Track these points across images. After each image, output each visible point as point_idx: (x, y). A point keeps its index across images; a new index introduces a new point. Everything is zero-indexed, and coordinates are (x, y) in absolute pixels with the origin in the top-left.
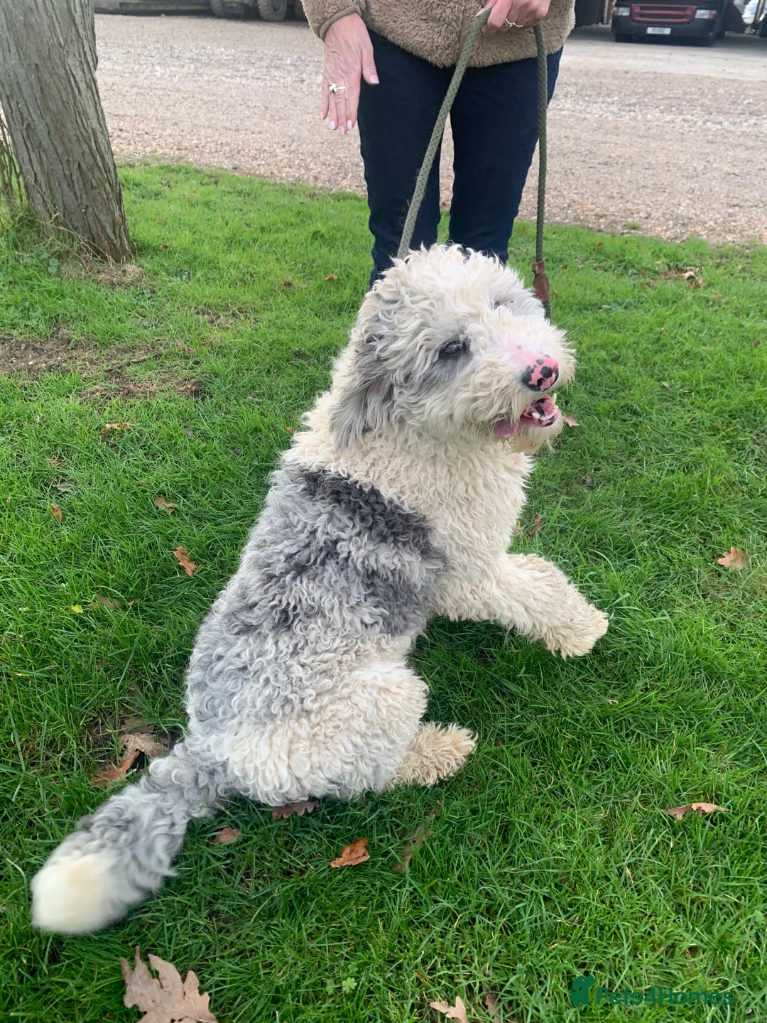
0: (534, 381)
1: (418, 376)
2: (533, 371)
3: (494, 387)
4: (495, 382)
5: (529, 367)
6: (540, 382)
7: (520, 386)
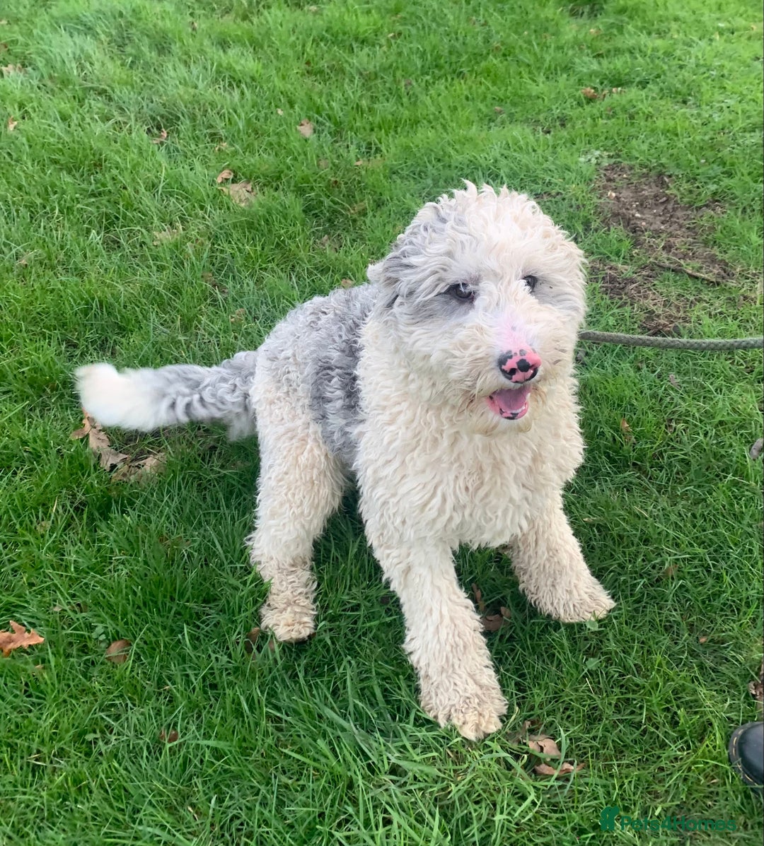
0: (507, 367)
1: (418, 300)
2: (511, 357)
3: (471, 350)
4: (472, 347)
5: (510, 352)
6: (513, 371)
7: (494, 365)
